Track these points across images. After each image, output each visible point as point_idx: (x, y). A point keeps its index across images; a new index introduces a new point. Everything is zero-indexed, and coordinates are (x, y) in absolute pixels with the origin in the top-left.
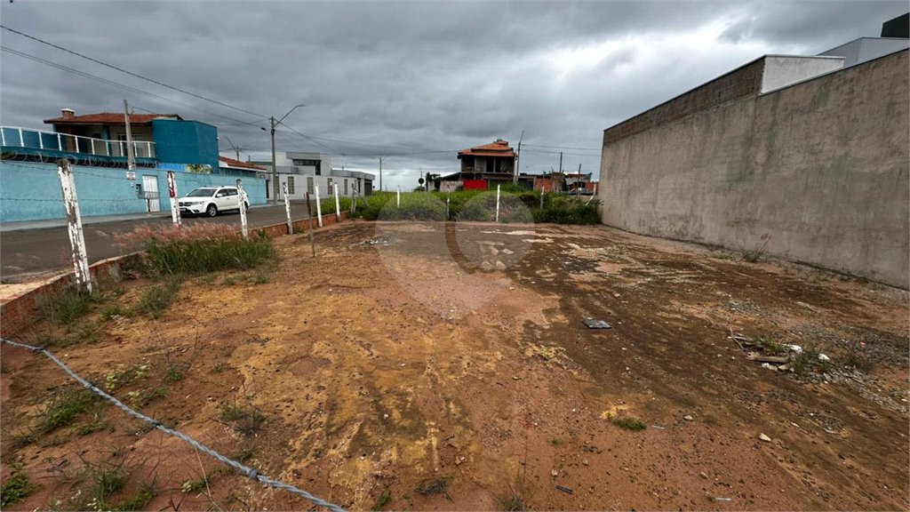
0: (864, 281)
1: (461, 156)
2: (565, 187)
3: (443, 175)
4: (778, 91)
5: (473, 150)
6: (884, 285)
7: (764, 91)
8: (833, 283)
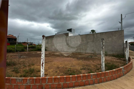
4: (71, 36)
7: (69, 36)
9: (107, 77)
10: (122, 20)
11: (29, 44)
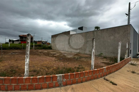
0: (80, 53)
1: (20, 36)
2: (43, 44)
3: (14, 40)
5: (23, 35)
6: (81, 53)
8: (78, 54)
9: (21, 84)
10: (129, 11)
11: (43, 42)
